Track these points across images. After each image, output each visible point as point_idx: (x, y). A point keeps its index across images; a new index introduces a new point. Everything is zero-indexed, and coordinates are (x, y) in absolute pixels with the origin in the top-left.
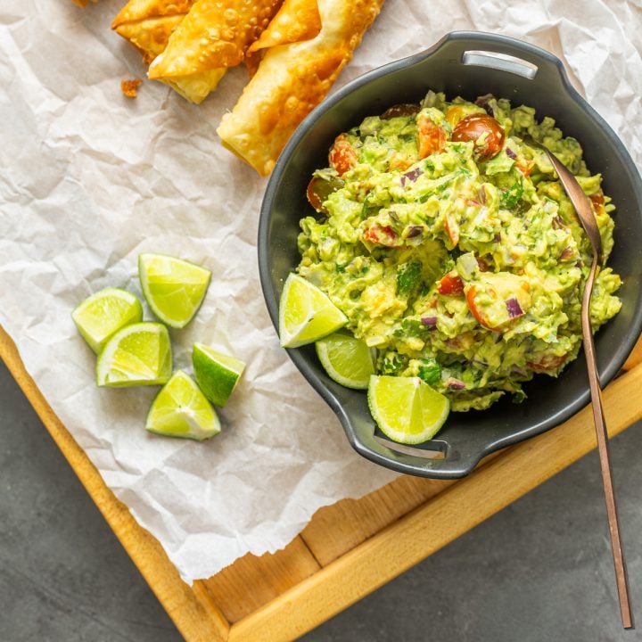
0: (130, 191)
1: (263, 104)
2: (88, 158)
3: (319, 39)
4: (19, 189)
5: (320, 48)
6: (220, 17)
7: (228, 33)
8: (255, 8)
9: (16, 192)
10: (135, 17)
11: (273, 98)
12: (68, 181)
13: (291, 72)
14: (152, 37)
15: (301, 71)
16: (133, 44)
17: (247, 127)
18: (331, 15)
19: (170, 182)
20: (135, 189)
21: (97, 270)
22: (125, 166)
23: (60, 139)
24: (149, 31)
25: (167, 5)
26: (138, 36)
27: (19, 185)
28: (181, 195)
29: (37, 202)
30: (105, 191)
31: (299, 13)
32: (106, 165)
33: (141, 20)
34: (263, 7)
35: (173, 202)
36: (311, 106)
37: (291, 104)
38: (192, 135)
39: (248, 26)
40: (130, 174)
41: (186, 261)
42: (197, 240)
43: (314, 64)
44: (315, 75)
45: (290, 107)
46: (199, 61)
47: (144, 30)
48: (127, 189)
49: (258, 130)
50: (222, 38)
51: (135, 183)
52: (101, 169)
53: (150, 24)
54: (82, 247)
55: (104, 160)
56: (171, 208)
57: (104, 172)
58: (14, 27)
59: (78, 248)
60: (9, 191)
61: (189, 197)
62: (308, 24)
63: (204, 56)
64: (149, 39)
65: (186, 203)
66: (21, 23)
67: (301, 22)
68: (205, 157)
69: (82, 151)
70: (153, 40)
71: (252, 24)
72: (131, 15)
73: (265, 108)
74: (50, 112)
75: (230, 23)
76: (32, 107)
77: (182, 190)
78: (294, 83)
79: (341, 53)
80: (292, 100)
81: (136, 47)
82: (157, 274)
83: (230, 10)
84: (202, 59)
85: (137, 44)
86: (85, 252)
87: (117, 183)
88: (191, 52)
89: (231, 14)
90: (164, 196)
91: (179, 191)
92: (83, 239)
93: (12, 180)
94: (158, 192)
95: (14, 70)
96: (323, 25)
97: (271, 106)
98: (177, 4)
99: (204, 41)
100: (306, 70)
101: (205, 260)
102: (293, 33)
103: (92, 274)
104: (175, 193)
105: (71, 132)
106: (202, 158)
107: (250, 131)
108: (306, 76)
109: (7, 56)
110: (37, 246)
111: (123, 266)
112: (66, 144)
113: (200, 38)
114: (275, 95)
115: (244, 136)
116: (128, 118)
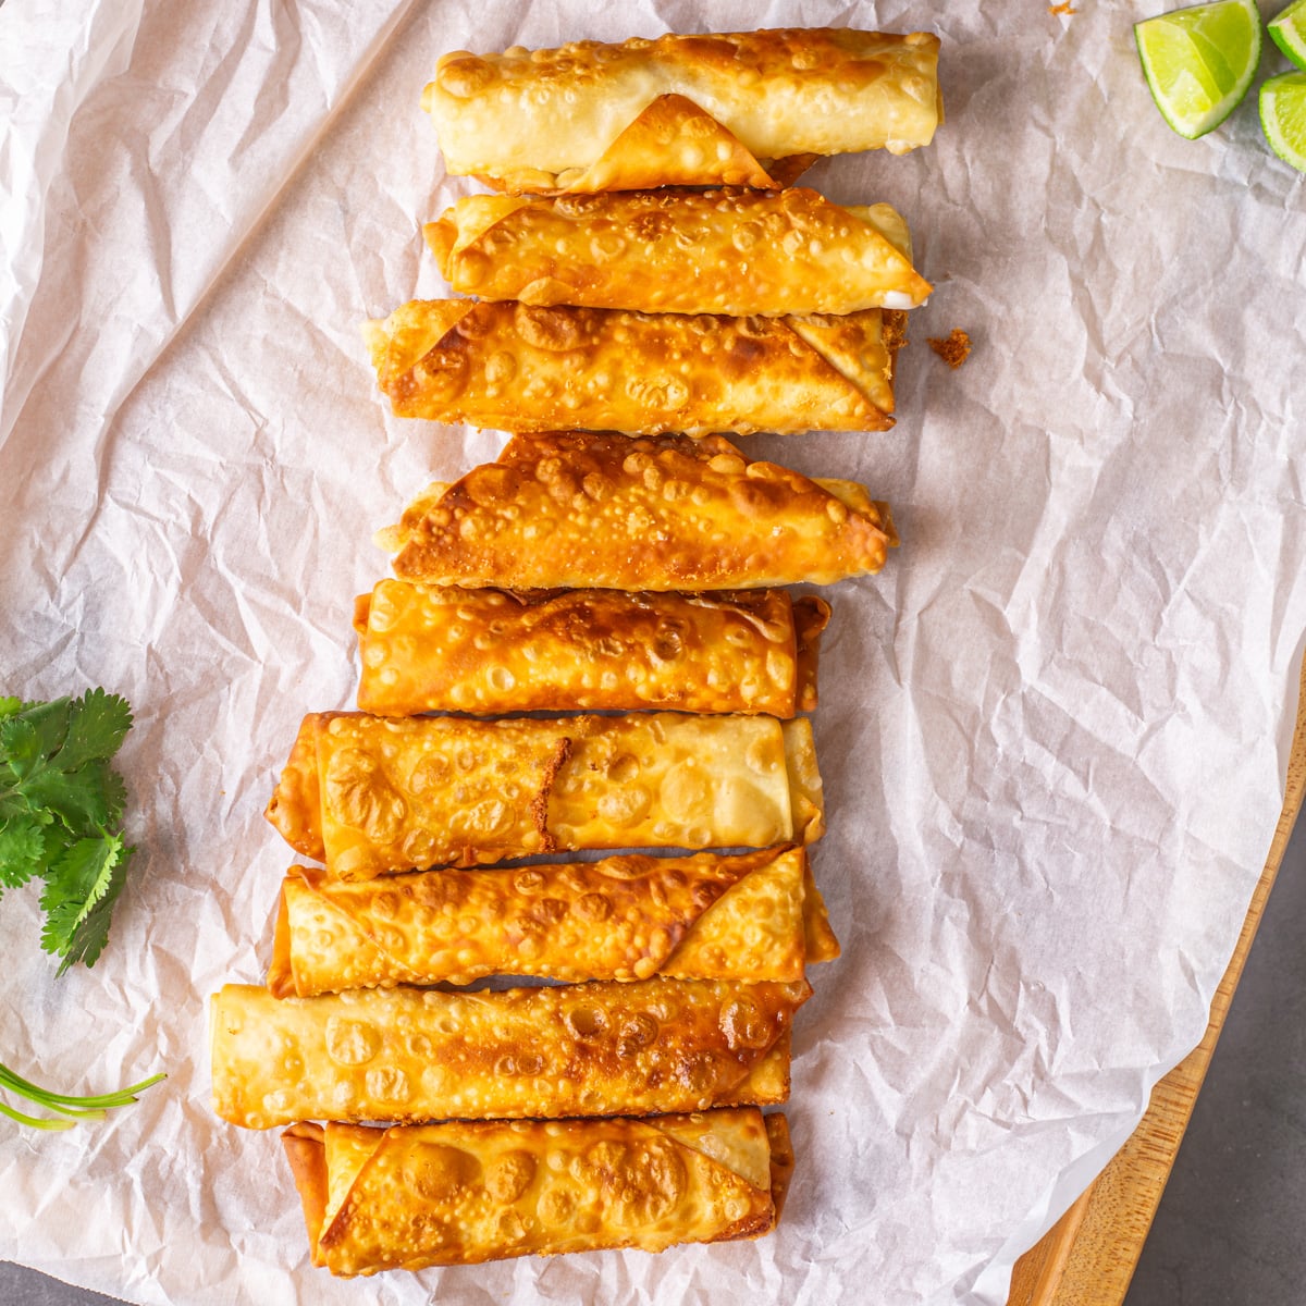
0: (1106, 237)
1: (840, 93)
2: (1107, 335)
3: (680, 88)
4: (1230, 409)
5: (692, 78)
6: (760, 254)
7: (775, 224)
8: (704, 217)
9: (1238, 409)
10: (854, 394)
11: (820, 86)
12: (1163, 344)
13: (762, 92)
14: (863, 347)
15: (747, 77)
16: (893, 369)
17: (893, 94)
18: (630, 94)
19: (1047, 185)
20: (1098, 229)
21: (1258, 197)
22: (1077, 269)
23: (1109, 397)
24: (858, 358)
25: (799, 360)
26: (877, 370)
27: (1225, 412)
28: (1054, 155)
29: (1227, 368)
30: (1135, 273)
31: (665, 139)
32: (1098, 301)
33: (850, 383)
34: (692, 209)
35: (1074, 160)
36: (785, 38)
37: (807, 60)
38: (955, 203)
39: (739, 209)
40: (1082, 254)
41: (1145, 76)
42: (1103, 86)
43: (723, 68)
44: (737, 57)
45: (812, 59)
46: (850, 232)
47: (863, 368)
48: (1107, 244)
49: (884, 77)
50: (788, 227)
51: (1090, 236)
52: (1108, 305)
53: (845, 363)
54: (1244, 251)
55: (1092, 308)
56: (1085, 158)
57: (1108, 297)
58: (995, 599)
59: (1248, 254)
60: (1244, 419)
61: (1048, 140)
62: (671, 118)
63: (836, 230)
64: (869, 350)
65: (1060, 139)
66: (980, 590)
67: (677, 130)
68: (973, 162)
69: (1103, 351)
70: (867, 344)
71: (732, 206)
72: (855, 403)
73: (844, 87)
74: (1082, 443)
75: (758, 232)
76: (1095, 476)
77: (1048, 158)
78: (775, 76)
79: (674, 48)
80: (798, 62)
81: (893, 362)
82: (1201, 90)
83: (739, 246)
84: (843, 232)
85: (889, 364)
86: (1246, 238)
87: (1110, 265)
88: (846, 255)
89: (743, 240)
90: (1074, 181)
91: (1053, 165)
92: (1229, 254)
93: (1226, 425)
94: (1077, 196)
95: (1062, 546)
96: (655, 96)
97: (835, 82)
98: (785, 346)
99: (815, 247)
100: (739, 72)
101: (1122, 52)
102: (701, 128)
103: (1272, 203)
104: (1058, 167)
105: (1087, 389)
106: (977, 163)
107: (896, 88)
108: (748, 67)
109: (1048, 574)
110: (1292, 319)
111: (1223, 167)
112: (1110, 383)
113: (813, 259)
114: (814, 87)
115: (909, 88)
116: (1000, 322)
